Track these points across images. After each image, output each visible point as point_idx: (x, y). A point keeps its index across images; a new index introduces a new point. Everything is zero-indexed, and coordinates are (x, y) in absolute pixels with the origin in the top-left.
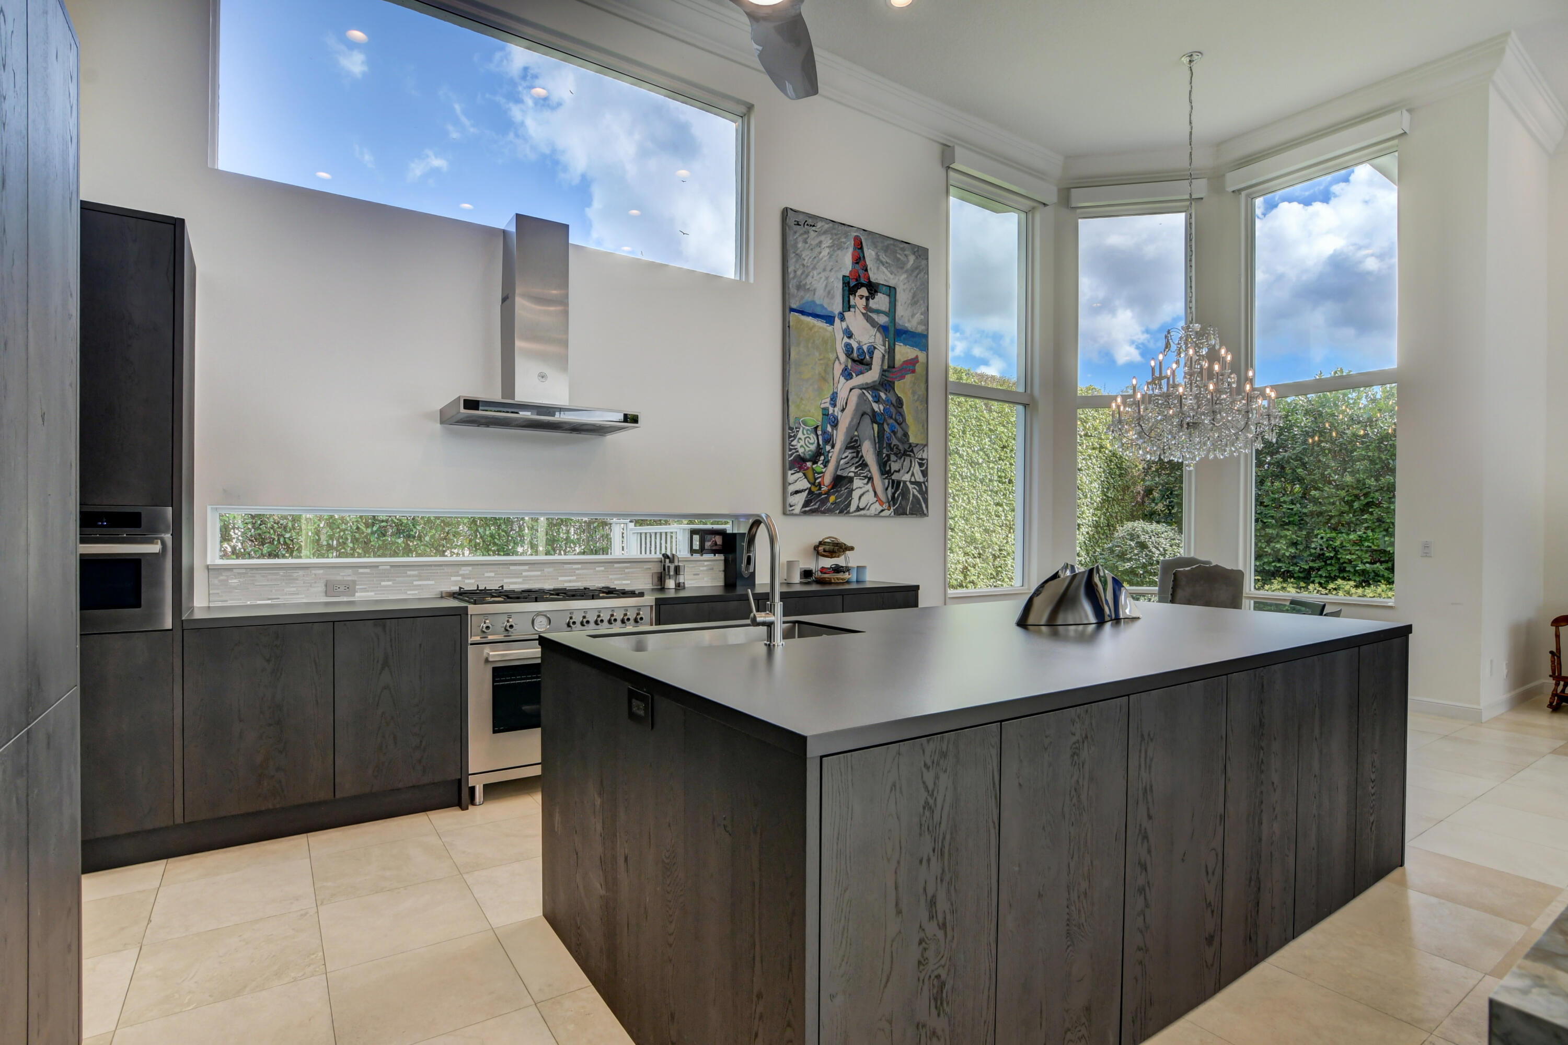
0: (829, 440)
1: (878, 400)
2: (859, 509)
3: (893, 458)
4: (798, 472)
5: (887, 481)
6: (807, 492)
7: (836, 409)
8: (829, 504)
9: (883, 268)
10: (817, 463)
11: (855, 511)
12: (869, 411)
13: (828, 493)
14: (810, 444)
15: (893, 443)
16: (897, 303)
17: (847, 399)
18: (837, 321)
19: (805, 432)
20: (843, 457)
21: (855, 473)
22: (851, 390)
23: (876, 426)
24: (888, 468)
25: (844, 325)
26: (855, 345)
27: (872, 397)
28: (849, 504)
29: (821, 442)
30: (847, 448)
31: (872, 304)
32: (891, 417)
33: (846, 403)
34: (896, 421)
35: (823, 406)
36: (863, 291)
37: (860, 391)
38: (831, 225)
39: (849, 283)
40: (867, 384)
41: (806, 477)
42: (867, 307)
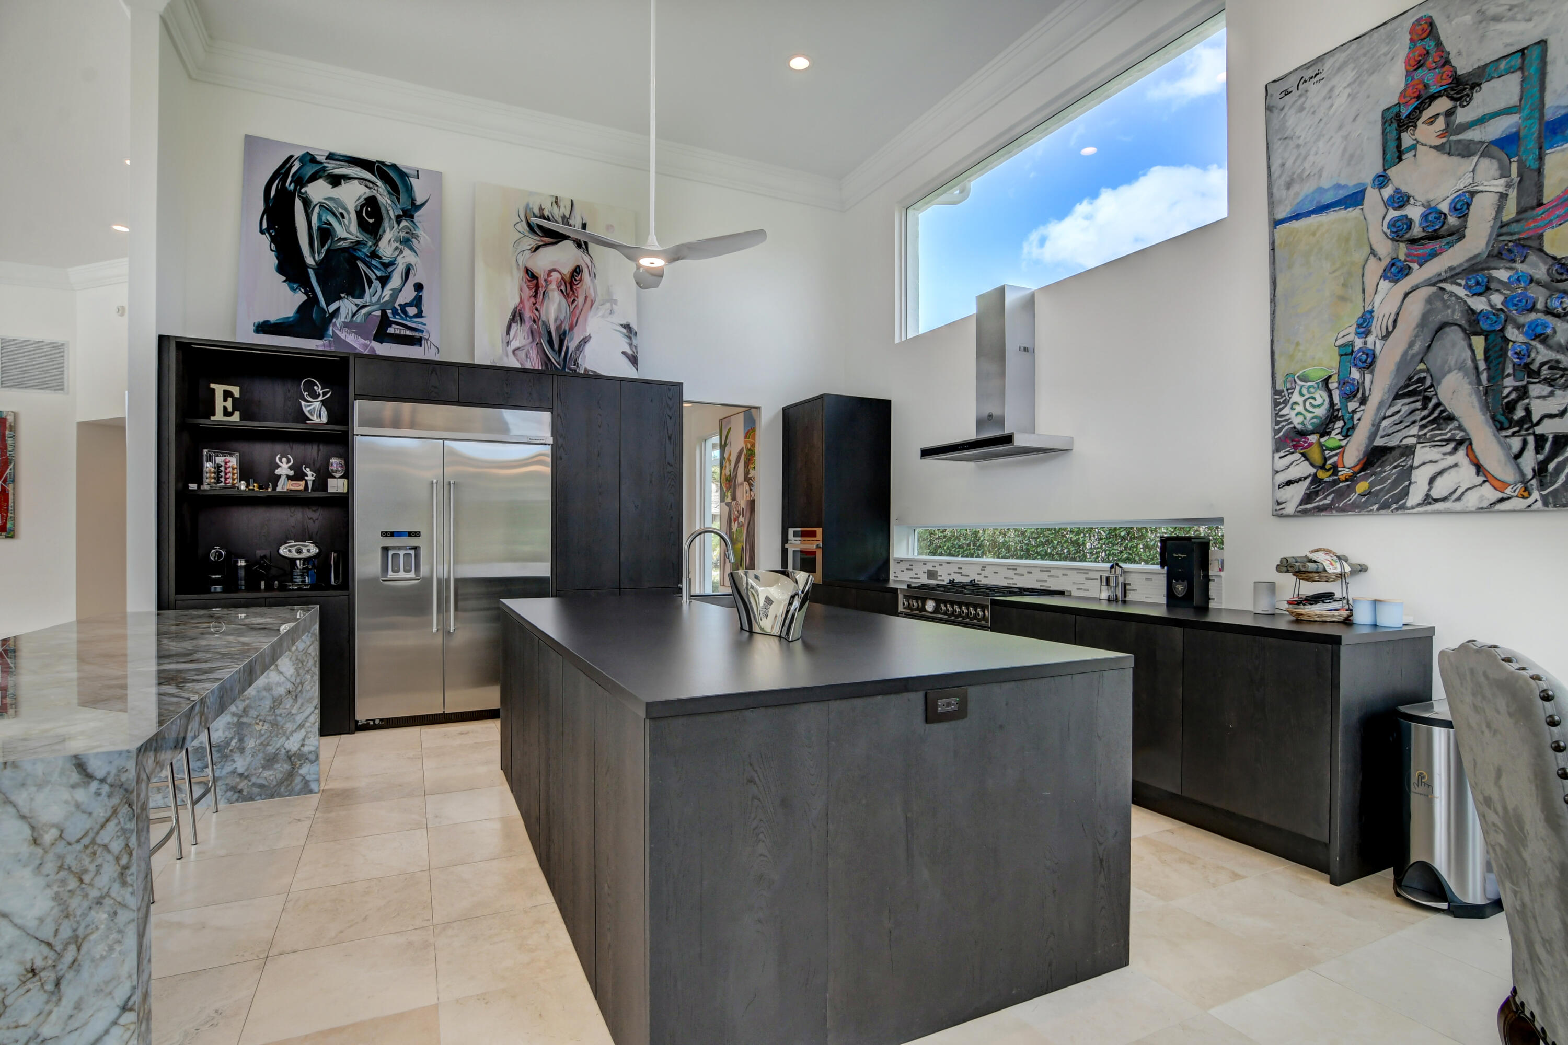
0: (1356, 393)
1: (1485, 289)
2: (1428, 500)
3: (1536, 389)
4: (1292, 453)
5: (1516, 443)
6: (1308, 480)
7: (1370, 339)
8: (1353, 497)
9: (1500, 26)
10: (1329, 433)
11: (1419, 505)
12: (1457, 316)
13: (1352, 479)
14: (1314, 406)
15: (1540, 359)
16: (1549, 68)
17: (1398, 314)
18: (1372, 196)
19: (1304, 391)
20: (1389, 413)
21: (1419, 437)
22: (1407, 295)
23: (1479, 342)
24: (1519, 413)
25: (1388, 192)
26: (1414, 212)
27: (1467, 287)
28: (1405, 493)
29: (1336, 400)
30: (1397, 397)
31: (1463, 115)
32: (1532, 309)
33: (1395, 322)
34: (1548, 312)
35: (1340, 342)
36: (1443, 104)
37: (1434, 289)
38: (1354, 45)
39: (1398, 114)
40: (1451, 268)
41: (1307, 459)
42: (1449, 129)
